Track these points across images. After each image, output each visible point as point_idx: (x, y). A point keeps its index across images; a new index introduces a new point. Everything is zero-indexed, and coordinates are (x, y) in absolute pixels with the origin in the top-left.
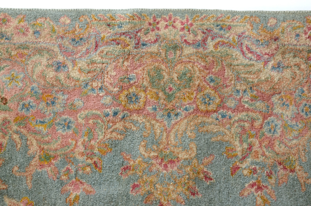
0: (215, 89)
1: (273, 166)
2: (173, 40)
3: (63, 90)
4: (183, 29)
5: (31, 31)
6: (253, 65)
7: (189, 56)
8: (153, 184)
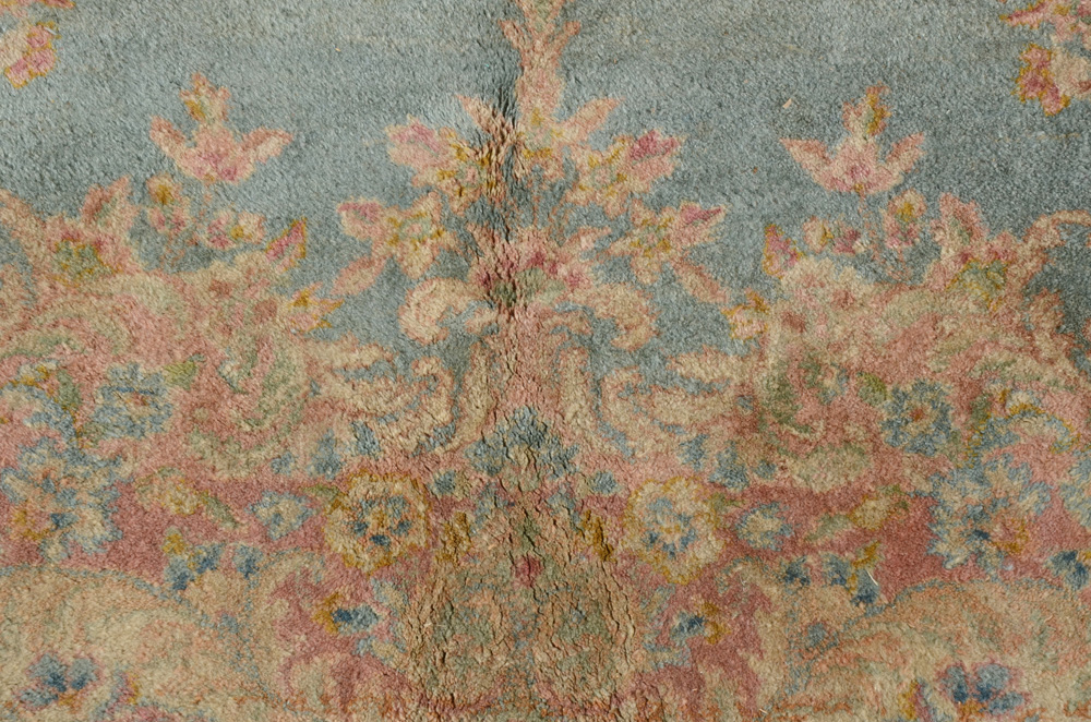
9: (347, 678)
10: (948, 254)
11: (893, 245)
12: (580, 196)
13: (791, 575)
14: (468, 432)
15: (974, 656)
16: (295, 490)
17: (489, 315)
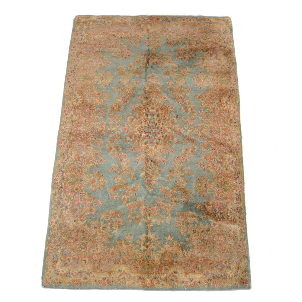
0: (76, 169)
1: (96, 157)
2: (61, 179)
3: (73, 207)
4: (58, 176)
5: (55, 215)
6: (70, 160)
7: (66, 175)
8: (99, 185)
9: (137, 271)
10: (175, 244)
11: (171, 244)
12: (152, 240)
13: (165, 265)
14: (145, 256)
15: (175, 270)
16: (134, 259)
17: (146, 248)
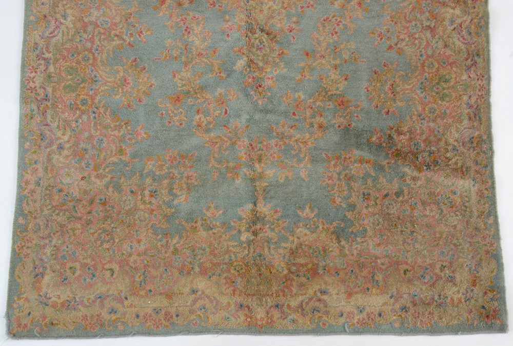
0: (78, 54)
1: (128, 24)
2: (44, 78)
3: (77, 144)
4: (36, 72)
5: (34, 166)
6: (63, 31)
7: (56, 69)
8: (138, 91)
9: (234, 291)
10: (321, 227)
11: (313, 226)
12: (267, 219)
13: (298, 276)
14: (251, 255)
15: (323, 287)
16: (226, 264)
17: (253, 237)
